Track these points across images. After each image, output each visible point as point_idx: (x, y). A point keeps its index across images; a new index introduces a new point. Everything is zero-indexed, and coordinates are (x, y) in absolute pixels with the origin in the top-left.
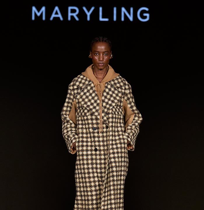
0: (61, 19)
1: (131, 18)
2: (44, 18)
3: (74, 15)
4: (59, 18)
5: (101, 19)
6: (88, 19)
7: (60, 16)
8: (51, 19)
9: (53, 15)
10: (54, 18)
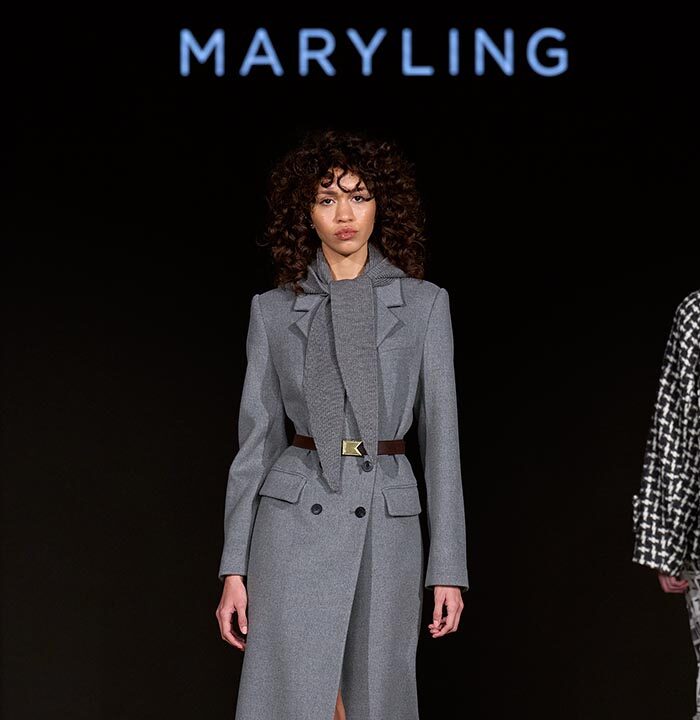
0: (278, 70)
1: (507, 66)
2: (220, 70)
3: (321, 56)
4: (268, 68)
5: (409, 69)
6: (367, 69)
7: (271, 59)
8: (245, 69)
9: (251, 60)
10: (254, 68)
